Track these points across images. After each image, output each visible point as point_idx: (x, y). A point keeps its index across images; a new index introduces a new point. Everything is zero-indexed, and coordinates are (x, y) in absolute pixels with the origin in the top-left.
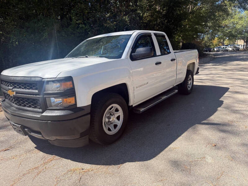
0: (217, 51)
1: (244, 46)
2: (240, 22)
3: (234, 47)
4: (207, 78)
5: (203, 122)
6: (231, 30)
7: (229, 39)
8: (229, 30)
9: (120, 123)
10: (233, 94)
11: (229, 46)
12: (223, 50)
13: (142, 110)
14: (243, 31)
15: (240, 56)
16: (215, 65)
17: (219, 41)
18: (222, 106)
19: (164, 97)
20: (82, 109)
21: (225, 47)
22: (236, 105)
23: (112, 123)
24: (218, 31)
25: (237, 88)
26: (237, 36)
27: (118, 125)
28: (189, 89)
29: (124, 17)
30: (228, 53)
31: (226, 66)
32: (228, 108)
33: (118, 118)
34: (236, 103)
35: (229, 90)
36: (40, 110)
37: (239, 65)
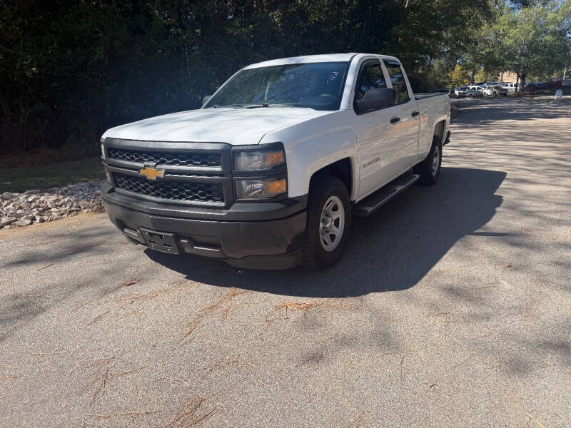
0: (461, 96)
1: (516, 86)
2: (513, 32)
3: (496, 88)
4: (457, 154)
5: (477, 231)
6: (491, 50)
7: (487, 70)
8: (487, 50)
9: (339, 232)
10: (516, 184)
11: (486, 85)
12: (473, 94)
13: (370, 209)
14: (516, 52)
15: (512, 109)
16: (466, 127)
17: (463, 74)
18: (502, 205)
19: (399, 188)
20: (295, 201)
21: (476, 87)
22: (527, 202)
23: (327, 232)
24: (465, 50)
25: (519, 172)
26: (503, 64)
27: (336, 235)
28: (434, 174)
29: (271, 14)
30: (486, 102)
31: (486, 129)
32: (513, 207)
33: (337, 223)
34: (526, 199)
35: (507, 177)
36: (223, 204)
37: (514, 127)
